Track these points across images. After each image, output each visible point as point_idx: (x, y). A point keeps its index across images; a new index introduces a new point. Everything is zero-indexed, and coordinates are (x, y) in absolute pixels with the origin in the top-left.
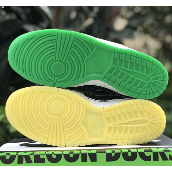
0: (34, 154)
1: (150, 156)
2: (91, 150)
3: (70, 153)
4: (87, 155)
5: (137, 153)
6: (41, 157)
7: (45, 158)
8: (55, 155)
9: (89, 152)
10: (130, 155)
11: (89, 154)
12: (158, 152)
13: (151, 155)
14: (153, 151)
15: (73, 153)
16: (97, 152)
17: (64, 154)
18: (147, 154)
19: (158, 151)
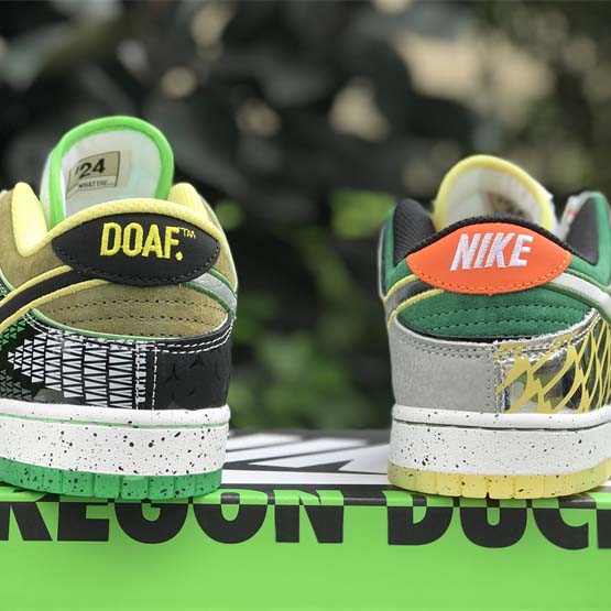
1: (585, 527)
2: (318, 492)
3: (224, 501)
4: (303, 511)
6: (92, 513)
7: (108, 521)
8: (154, 505)
9: (310, 499)
10: (493, 518)
11: (309, 509)
13: (587, 524)
14: (598, 507)
15: (237, 502)
16: (346, 503)
17: (195, 506)
18: (572, 518)
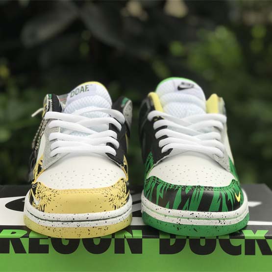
0: (28, 237)
1: (240, 247)
2: (133, 232)
4: (125, 240)
5: (216, 240)
6: (42, 242)
7: (48, 245)
9: (129, 236)
11: (128, 240)
12: (254, 240)
13: (241, 245)
14: (246, 238)
16: (143, 237)
17: (83, 239)
18: (235, 242)
19: (254, 237)
